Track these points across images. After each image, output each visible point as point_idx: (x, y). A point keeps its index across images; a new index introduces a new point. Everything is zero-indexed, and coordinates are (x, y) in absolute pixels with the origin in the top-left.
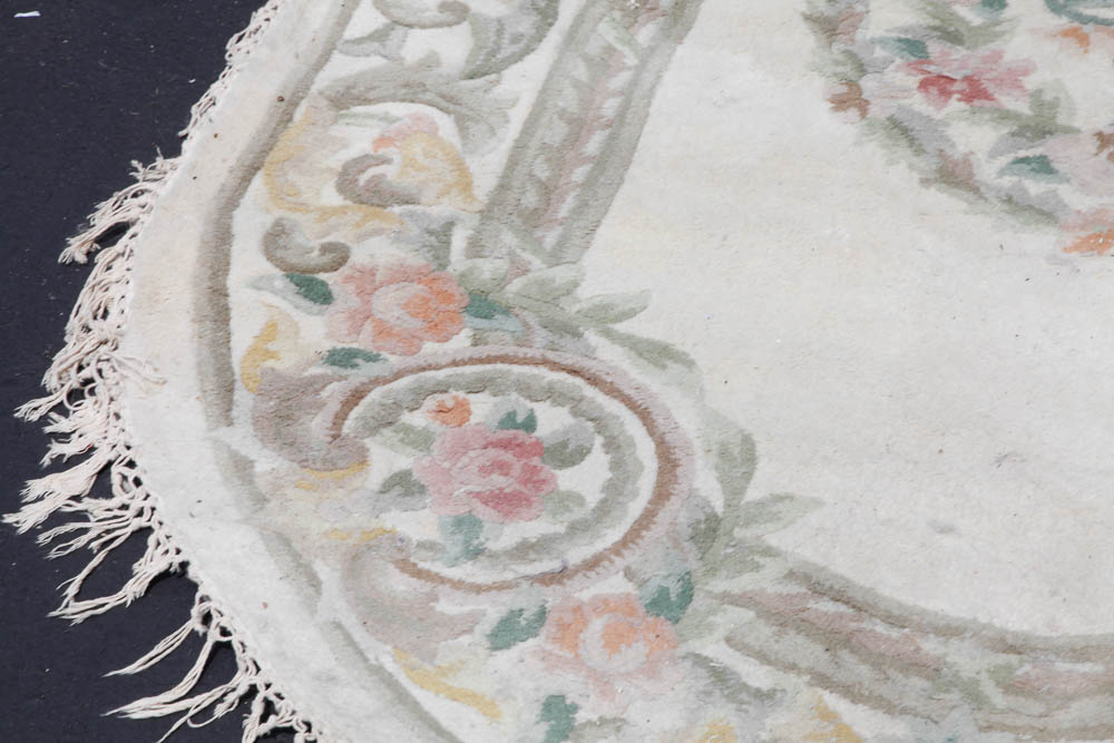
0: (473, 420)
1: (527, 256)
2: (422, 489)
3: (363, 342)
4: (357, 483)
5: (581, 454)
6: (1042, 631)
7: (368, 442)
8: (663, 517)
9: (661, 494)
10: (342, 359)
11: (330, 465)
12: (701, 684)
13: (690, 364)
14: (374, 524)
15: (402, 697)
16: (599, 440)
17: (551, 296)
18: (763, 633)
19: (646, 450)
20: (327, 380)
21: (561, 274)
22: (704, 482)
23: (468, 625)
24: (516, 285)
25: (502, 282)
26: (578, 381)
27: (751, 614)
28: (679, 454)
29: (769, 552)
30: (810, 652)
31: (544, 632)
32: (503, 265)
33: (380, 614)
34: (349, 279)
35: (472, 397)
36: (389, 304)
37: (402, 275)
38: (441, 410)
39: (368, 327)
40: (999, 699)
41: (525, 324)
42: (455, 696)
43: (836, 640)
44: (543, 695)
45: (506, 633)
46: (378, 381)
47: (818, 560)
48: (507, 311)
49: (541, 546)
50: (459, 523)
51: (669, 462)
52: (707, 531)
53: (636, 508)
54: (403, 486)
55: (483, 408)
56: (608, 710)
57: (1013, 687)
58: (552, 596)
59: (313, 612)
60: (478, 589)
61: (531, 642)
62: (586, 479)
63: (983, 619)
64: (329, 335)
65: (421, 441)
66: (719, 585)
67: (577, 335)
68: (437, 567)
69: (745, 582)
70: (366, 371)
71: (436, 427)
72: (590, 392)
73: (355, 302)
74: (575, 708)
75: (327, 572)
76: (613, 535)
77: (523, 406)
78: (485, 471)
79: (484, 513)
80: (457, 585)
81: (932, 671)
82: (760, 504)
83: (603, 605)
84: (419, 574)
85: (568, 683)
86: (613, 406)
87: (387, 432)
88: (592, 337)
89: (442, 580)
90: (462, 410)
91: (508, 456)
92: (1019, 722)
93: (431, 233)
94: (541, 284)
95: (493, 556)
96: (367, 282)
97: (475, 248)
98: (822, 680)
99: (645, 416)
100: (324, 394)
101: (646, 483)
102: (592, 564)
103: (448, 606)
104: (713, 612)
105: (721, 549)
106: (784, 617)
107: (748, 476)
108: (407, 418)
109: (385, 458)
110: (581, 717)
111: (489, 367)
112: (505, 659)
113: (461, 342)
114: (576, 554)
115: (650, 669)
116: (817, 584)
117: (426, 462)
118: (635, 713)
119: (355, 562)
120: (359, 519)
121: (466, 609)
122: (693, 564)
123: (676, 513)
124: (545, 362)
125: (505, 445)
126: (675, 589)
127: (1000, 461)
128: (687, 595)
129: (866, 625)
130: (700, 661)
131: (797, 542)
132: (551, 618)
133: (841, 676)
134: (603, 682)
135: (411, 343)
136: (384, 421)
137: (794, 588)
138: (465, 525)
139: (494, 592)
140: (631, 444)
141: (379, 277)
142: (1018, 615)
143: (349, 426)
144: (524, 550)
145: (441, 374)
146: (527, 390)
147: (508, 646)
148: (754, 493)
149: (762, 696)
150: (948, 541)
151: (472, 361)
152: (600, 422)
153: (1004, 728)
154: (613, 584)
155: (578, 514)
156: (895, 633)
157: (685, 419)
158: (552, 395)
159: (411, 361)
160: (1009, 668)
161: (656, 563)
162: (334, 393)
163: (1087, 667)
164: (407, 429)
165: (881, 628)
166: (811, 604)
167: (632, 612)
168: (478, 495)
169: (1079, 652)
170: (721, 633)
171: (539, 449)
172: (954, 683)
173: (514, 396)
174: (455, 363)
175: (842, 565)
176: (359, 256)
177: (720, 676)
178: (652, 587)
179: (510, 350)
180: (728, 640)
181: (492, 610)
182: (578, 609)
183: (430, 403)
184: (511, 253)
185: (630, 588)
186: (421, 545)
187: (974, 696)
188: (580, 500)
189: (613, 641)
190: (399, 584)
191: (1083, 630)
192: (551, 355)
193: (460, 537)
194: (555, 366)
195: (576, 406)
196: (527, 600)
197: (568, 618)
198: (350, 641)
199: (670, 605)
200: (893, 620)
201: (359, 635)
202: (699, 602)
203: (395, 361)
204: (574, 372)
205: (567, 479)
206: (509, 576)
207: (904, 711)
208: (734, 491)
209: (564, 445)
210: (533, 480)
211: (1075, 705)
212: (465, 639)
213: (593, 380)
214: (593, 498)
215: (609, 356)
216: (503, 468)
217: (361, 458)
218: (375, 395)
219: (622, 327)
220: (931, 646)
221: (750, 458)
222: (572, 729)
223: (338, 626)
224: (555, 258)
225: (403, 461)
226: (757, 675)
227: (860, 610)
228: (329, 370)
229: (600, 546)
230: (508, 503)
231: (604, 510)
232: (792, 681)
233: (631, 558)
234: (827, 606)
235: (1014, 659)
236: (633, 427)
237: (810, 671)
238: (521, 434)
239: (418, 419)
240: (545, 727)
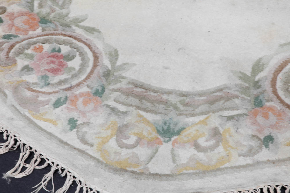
0: (44, 51)
1: (55, 7)
2: (32, 69)
3: (13, 32)
4: (14, 69)
5: (73, 57)
6: (191, 90)
7: (16, 58)
8: (96, 71)
9: (95, 66)
10: (7, 37)
11: (6, 65)
12: (108, 112)
13: (100, 32)
14: (20, 79)
15: (31, 122)
16: (78, 53)
17: (62, 17)
18: (123, 98)
19: (90, 55)
20: (4, 43)
21: (64, 11)
22: (106, 62)
23: (47, 102)
24: (52, 15)
25: (48, 14)
26: (71, 39)
27: (120, 93)
28: (98, 55)
29: (123, 78)
30: (135, 101)
31: (67, 103)
32: (48, 10)
33: (23, 102)
34: (7, 16)
35: (43, 45)
36: (19, 22)
37: (21, 14)
38: (35, 49)
39: (14, 28)
40: (182, 108)
41: (56, 25)
42: (45, 120)
43: (141, 98)
44: (68, 118)
45: (57, 104)
46: (18, 42)
47: (136, 78)
48: (51, 22)
49: (65, 81)
50: (43, 77)
51: (96, 57)
52: (107, 74)
53: (89, 70)
54: (27, 69)
55: (46, 47)
56: (85, 120)
57: (185, 104)
58: (69, 94)
59: (6, 103)
60: (49, 93)
61: (64, 105)
62: (75, 63)
63: (177, 89)
64: (3, 31)
65: (31, 57)
66: (111, 87)
67: (70, 27)
68: (38, 89)
69: (118, 86)
70: (14, 40)
71: (34, 53)
72: (74, 41)
73: (10, 22)
74: (77, 121)
75: (8, 92)
76: (83, 77)
77: (57, 46)
78: (48, 63)
79: (49, 74)
80: (44, 93)
81: (166, 103)
82: (120, 66)
83: (82, 95)
84: (33, 91)
85: (75, 115)
86: (81, 44)
87: (21, 55)
88: (74, 27)
89: (39, 92)
90: (41, 48)
91: (54, 59)
92: (187, 113)
93: (28, 2)
94: (59, 14)
95: (52, 85)
96: (12, 16)
97: (41, 6)
98: (139, 108)
99: (89, 46)
100: (3, 47)
101: (91, 63)
102: (78, 85)
103: (41, 98)
104: (110, 94)
105: (111, 78)
106: (128, 93)
107: (117, 59)
108: (26, 51)
109: (21, 62)
110: (78, 123)
111: (47, 37)
112: (58, 110)
113: (39, 31)
114: (74, 82)
115: (95, 109)
116: (136, 85)
117: (32, 62)
118: (92, 121)
119: (16, 89)
120: (16, 78)
121: (47, 98)
122: (104, 83)
123: (99, 70)
124: (62, 34)
125: (53, 56)
126: (100, 89)
127: (179, 50)
128: (103, 90)
129: (148, 93)
130: (108, 106)
131: (130, 74)
132: (69, 99)
133: (143, 106)
134: (83, 114)
135: (26, 32)
136: (21, 52)
137: (130, 86)
138: (44, 77)
139: (53, 94)
140: (86, 54)
141: (15, 15)
142: (185, 87)
143: (11, 54)
144: (60, 83)
145: (35, 39)
146: (59, 43)
147: (58, 107)
148: (118, 63)
149: (123, 113)
150: (168, 71)
151: (43, 35)
152: (78, 49)
153: (183, 114)
154: (84, 89)
155: (74, 72)
156: (156, 95)
157: (100, 46)
158: (64, 43)
159: (26, 37)
160: (184, 100)
161: (95, 83)
162: (6, 46)
163: (203, 98)
164: (27, 54)
165: (152, 94)
166: (135, 90)
167: (90, 96)
168: (47, 70)
169: (200, 95)
170: (112, 99)
171: (62, 57)
172: (171, 105)
173: (55, 44)
174: (38, 36)
175: (142, 79)
176: (9, 10)
177: (113, 109)
178: (94, 89)
179: (53, 32)
180: (115, 100)
181: (53, 98)
182: (76, 96)
183: (32, 47)
184: (50, 7)
185: (88, 90)
186: (33, 84)
187: (176, 108)
188: (74, 69)
189: (85, 103)
190: (28, 94)
191: (201, 89)
192: (63, 33)
193: (43, 81)
194: (65, 35)
195: (71, 45)
196: (62, 95)
197: (73, 99)
198: (16, 109)
199: (99, 93)
200: (155, 91)
201: (18, 107)
202: (107, 92)
203: (22, 37)
204: (70, 36)
205: (70, 64)
206: (57, 89)
207: (159, 113)
208: (113, 63)
209: (69, 55)
210: (61, 65)
211: (200, 107)
212: (47, 106)
213: (75, 38)
214: (77, 68)
215: (79, 32)
216: (53, 62)
217: (15, 63)
218: (17, 46)
219: (82, 24)
220: (165, 97)
221: (117, 55)
222: (76, 126)
223: (13, 106)
224: (62, 7)
225: (26, 63)
226: (122, 108)
227: (147, 90)
228: (4, 40)
229: (80, 80)
230: (55, 71)
231: (80, 71)
232: (131, 109)
233: (88, 82)
234: (139, 90)
235: (185, 98)
236: (86, 49)
237: (135, 106)
238: (57, 54)
239: (29, 51)
240: (69, 126)
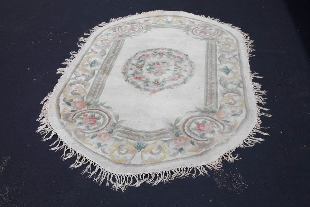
0: (88, 116)
1: (93, 99)
2: (83, 124)
3: (75, 109)
4: (75, 124)
5: (100, 118)
6: (150, 131)
7: (76, 119)
8: (109, 124)
9: (109, 121)
10: (73, 111)
11: (72, 122)
12: (114, 140)
13: (112, 108)
14: (78, 128)
15: (82, 145)
16: (102, 117)
17: (96, 103)
18: (121, 134)
19: (107, 117)
20: (71, 114)
21: (97, 100)
22: (114, 120)
23: (89, 137)
24: (92, 102)
25: (90, 102)
26: (99, 111)
27: (119, 132)
28: (111, 117)
29: (121, 126)
30: (126, 135)
31: (97, 137)
32: (90, 100)
33: (79, 137)
34: (73, 103)
35: (88, 114)
36: (78, 105)
37: (79, 102)
38: (84, 115)
39: (75, 108)
40: (146, 138)
41: (93, 106)
42: (88, 144)
43: (128, 134)
44: (97, 143)
45: (93, 137)
46: (77, 113)
47: (126, 126)
48: (91, 105)
49: (97, 128)
50: (87, 127)
51: (110, 118)
52: (114, 125)
53: (106, 123)
54: (80, 123)
55: (89, 115)
56: (104, 144)
57: (147, 136)
58: (98, 133)
59: (71, 137)
60: (90, 133)
61: (96, 138)
62: (101, 121)
63: (144, 130)
64: (71, 109)
65: (82, 119)
66: (116, 130)
67: (99, 106)
68: (85, 131)
69: (119, 129)
70: (75, 112)
71: (84, 117)
72: (101, 112)
73: (74, 105)
74: (101, 144)
75: (72, 133)
76: (104, 126)
77: (93, 114)
78: (89, 121)
79: (90, 125)
80: (87, 133)
81: (139, 136)
82: (120, 121)
83: (103, 133)
84: (83, 132)
85: (100, 141)
86: (103, 113)
87: (78, 118)
88: (101, 106)
89: (85, 133)
90: (87, 115)
91: (92, 119)
92: (148, 139)
93: (82, 97)
94: (95, 102)
95: (91, 130)
96: (75, 103)
97: (87, 98)
98: (127, 138)
99: (107, 114)
100: (71, 115)
101: (107, 121)
102: (102, 129)
103: (86, 135)
104: (115, 133)
105: (116, 126)
106: (123, 132)
107: (118, 119)
108: (80, 116)
109: (78, 121)
110: (102, 145)
111: (89, 111)
112: (93, 140)
113: (86, 108)
114: (100, 129)
115: (109, 139)
116: (126, 129)
117: (83, 121)
118: (107, 144)
119: (76, 132)
120: (76, 127)
121: (88, 135)
122: (113, 128)
123: (111, 123)
124: (95, 109)
125: (92, 118)
126: (111, 131)
127: (145, 114)
128: (112, 131)
129: (132, 132)
130: (114, 138)
131: (124, 125)
132: (98, 135)
133: (129, 137)
134: (104, 141)
135: (80, 109)
136: (78, 117)
137: (124, 129)
138: (88, 127)
140: (105, 117)
141: (76, 102)
142: (147, 129)
143: (74, 118)
144: (94, 129)
145: (84, 112)
146: (93, 112)
147: (93, 138)
148: (119, 120)
149: (121, 140)
150: (140, 123)
151: (87, 110)
152: (102, 115)
153: (146, 140)
154: (104, 131)
155: (100, 124)
156: (135, 132)
157: (111, 114)
158: (96, 113)
159: (81, 111)
160: (146, 135)
161: (109, 128)
162: (72, 115)
163: (154, 134)
164: (81, 118)
165: (133, 132)
166: (126, 131)
167: (107, 134)
168: (89, 124)
169: (153, 132)
170: (116, 135)
171: (95, 118)
172: (141, 136)
173: (92, 113)
174: (85, 110)
175: (129, 126)
176: (74, 100)
177: (116, 139)
178: (109, 131)
179: (92, 109)
180: (117, 135)
181: (91, 135)
182: (101, 134)
183: (83, 115)
184: (91, 99)
185: (106, 131)
186: (83, 129)
187: (143, 138)
188: (100, 123)
189: (105, 137)
190: (81, 133)
191: (154, 130)
192: (96, 109)
193: (87, 128)
194: (97, 110)
195: (99, 113)
196: (95, 134)
197: (100, 135)
198: (75, 139)
199: (111, 132)
200: (134, 131)
201: (76, 139)
202: (114, 132)
203: (79, 111)
204: (99, 110)
205: (99, 121)
206: (93, 131)
207: (136, 140)
208: (117, 120)
209: (98, 118)
210: (95, 121)
211: (153, 137)
212: (88, 138)
213: (101, 111)
214: (102, 123)
215: (102, 108)
216: (91, 121)
217: (76, 121)
218: (77, 114)
219: (104, 105)
220: (139, 133)
221: (119, 117)
222: (101, 146)
223: (74, 138)
224: (96, 99)
225: (80, 121)
226: (120, 138)
227: (131, 130)
228: (71, 112)
229: (103, 127)
230: (92, 124)
231: (103, 124)
232: (124, 138)
233: (106, 128)
234: (127, 131)
235: (147, 134)
236: (106, 115)
237: (126, 137)
238: (93, 117)
239: (82, 116)
240: (98, 146)
